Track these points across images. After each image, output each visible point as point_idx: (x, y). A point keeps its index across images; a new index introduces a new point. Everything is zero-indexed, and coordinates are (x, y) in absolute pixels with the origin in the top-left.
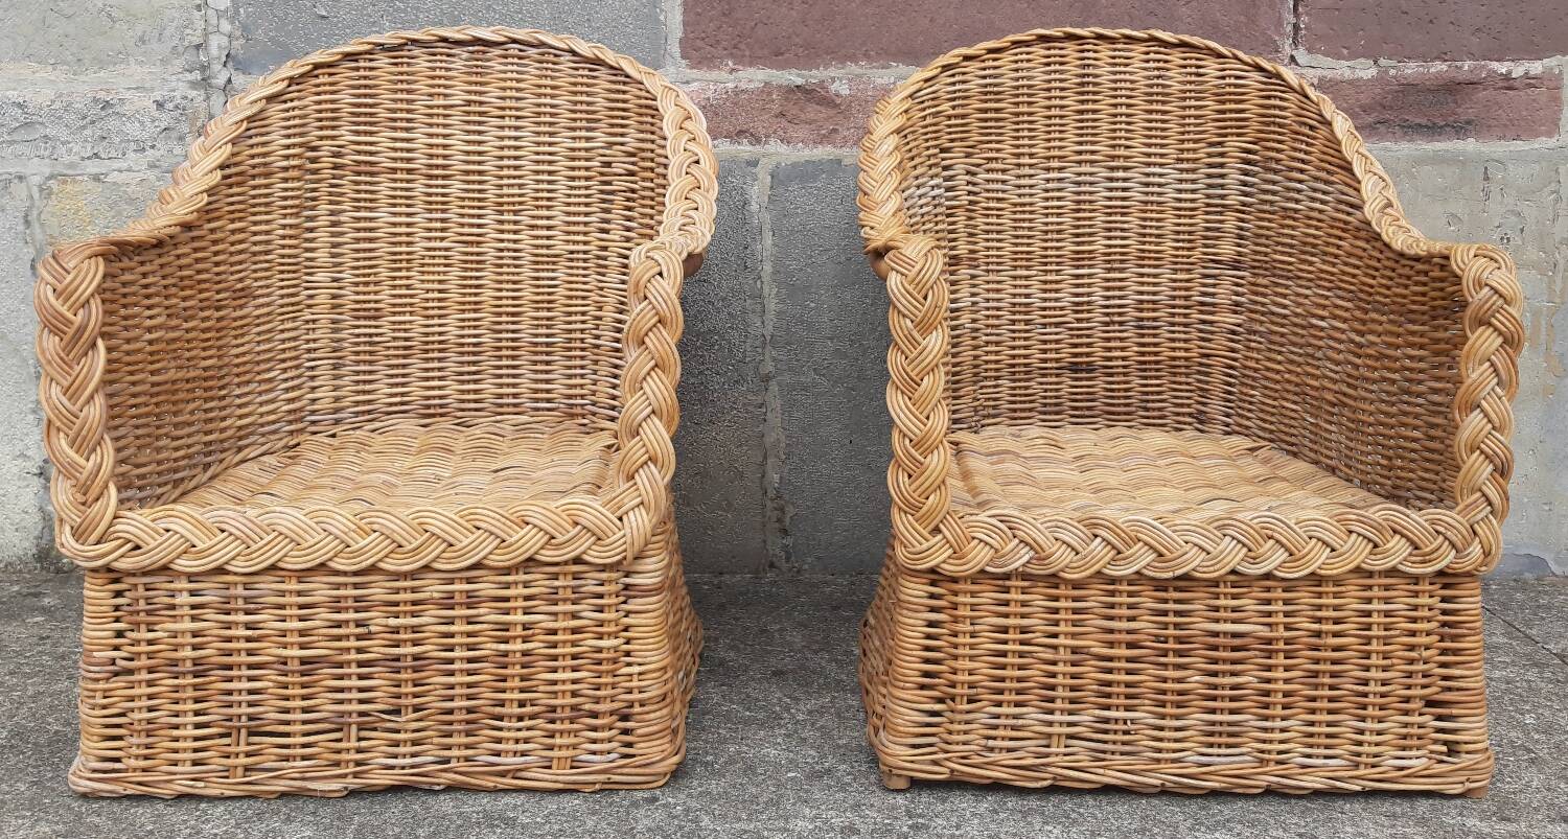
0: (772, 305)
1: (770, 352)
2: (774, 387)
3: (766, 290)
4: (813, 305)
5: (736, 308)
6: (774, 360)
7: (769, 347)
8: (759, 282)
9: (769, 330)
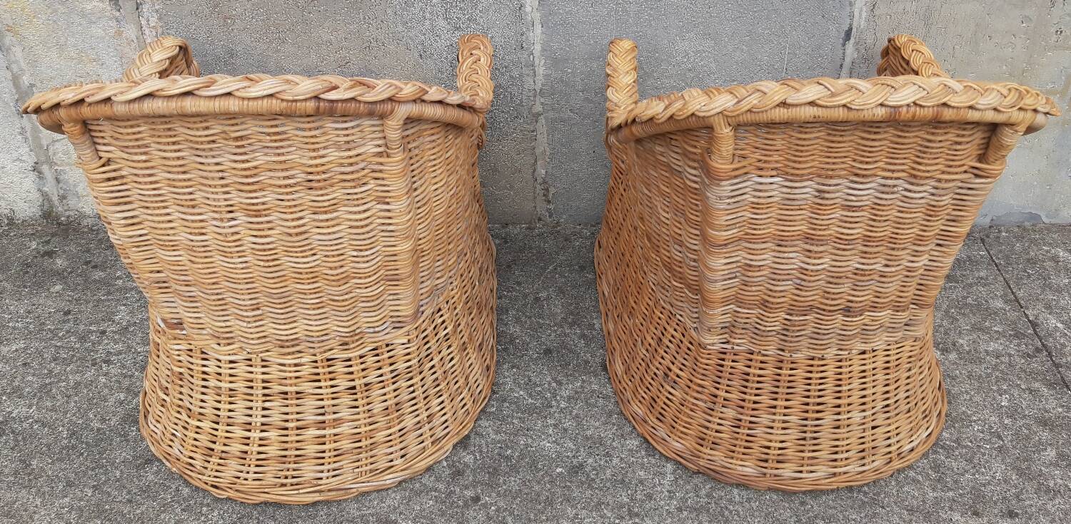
0: (541, 71)
1: (539, 100)
2: (542, 120)
3: (537, 62)
4: (569, 71)
5: (516, 74)
6: (542, 104)
7: (538, 97)
8: (531, 56)
9: (539, 85)
